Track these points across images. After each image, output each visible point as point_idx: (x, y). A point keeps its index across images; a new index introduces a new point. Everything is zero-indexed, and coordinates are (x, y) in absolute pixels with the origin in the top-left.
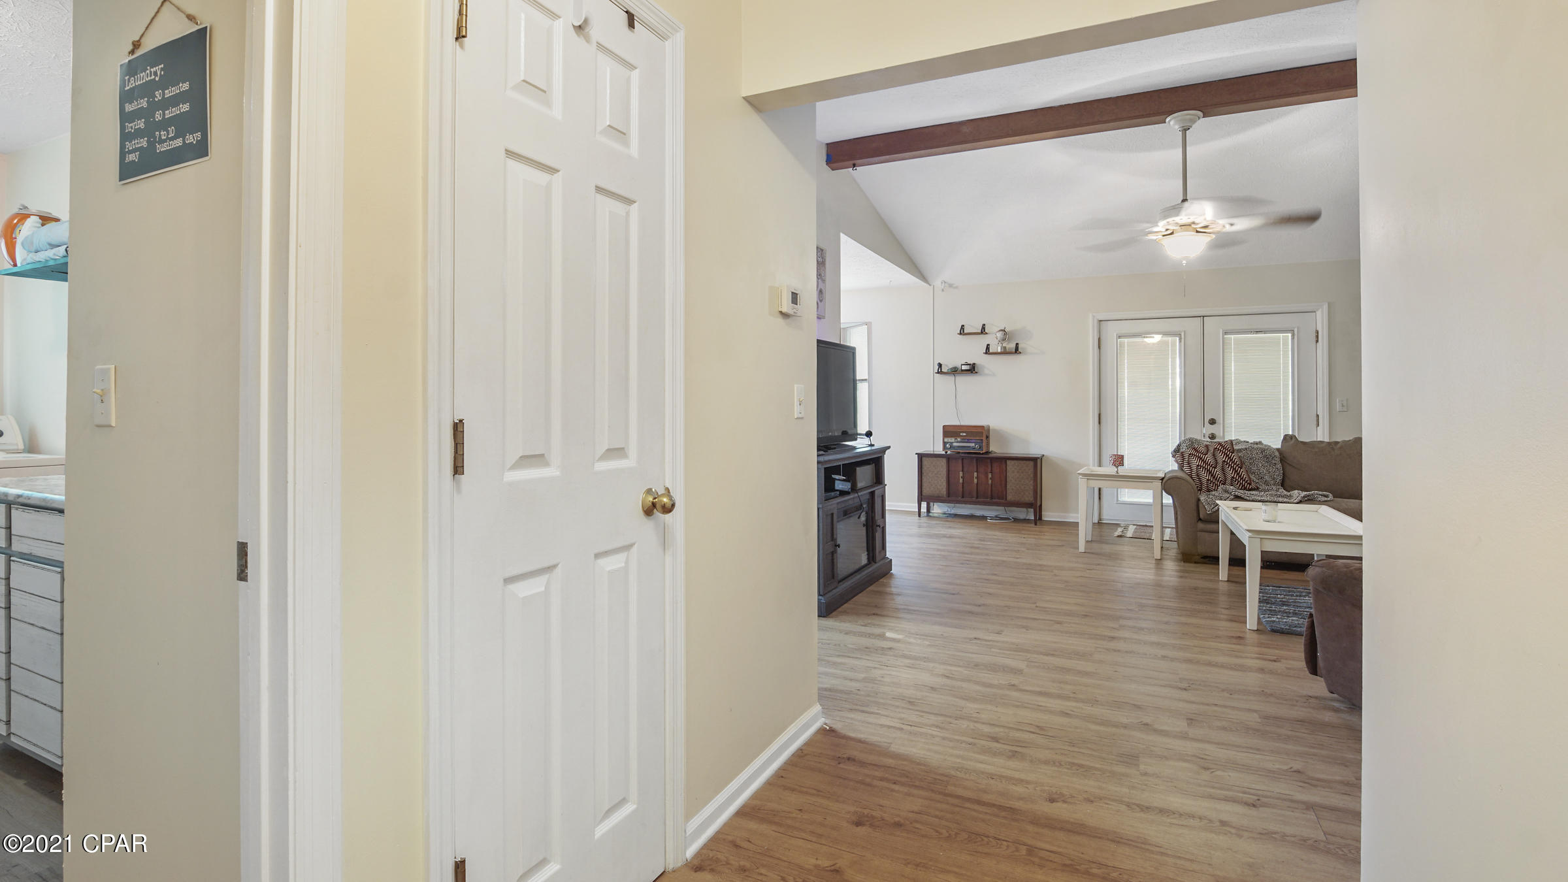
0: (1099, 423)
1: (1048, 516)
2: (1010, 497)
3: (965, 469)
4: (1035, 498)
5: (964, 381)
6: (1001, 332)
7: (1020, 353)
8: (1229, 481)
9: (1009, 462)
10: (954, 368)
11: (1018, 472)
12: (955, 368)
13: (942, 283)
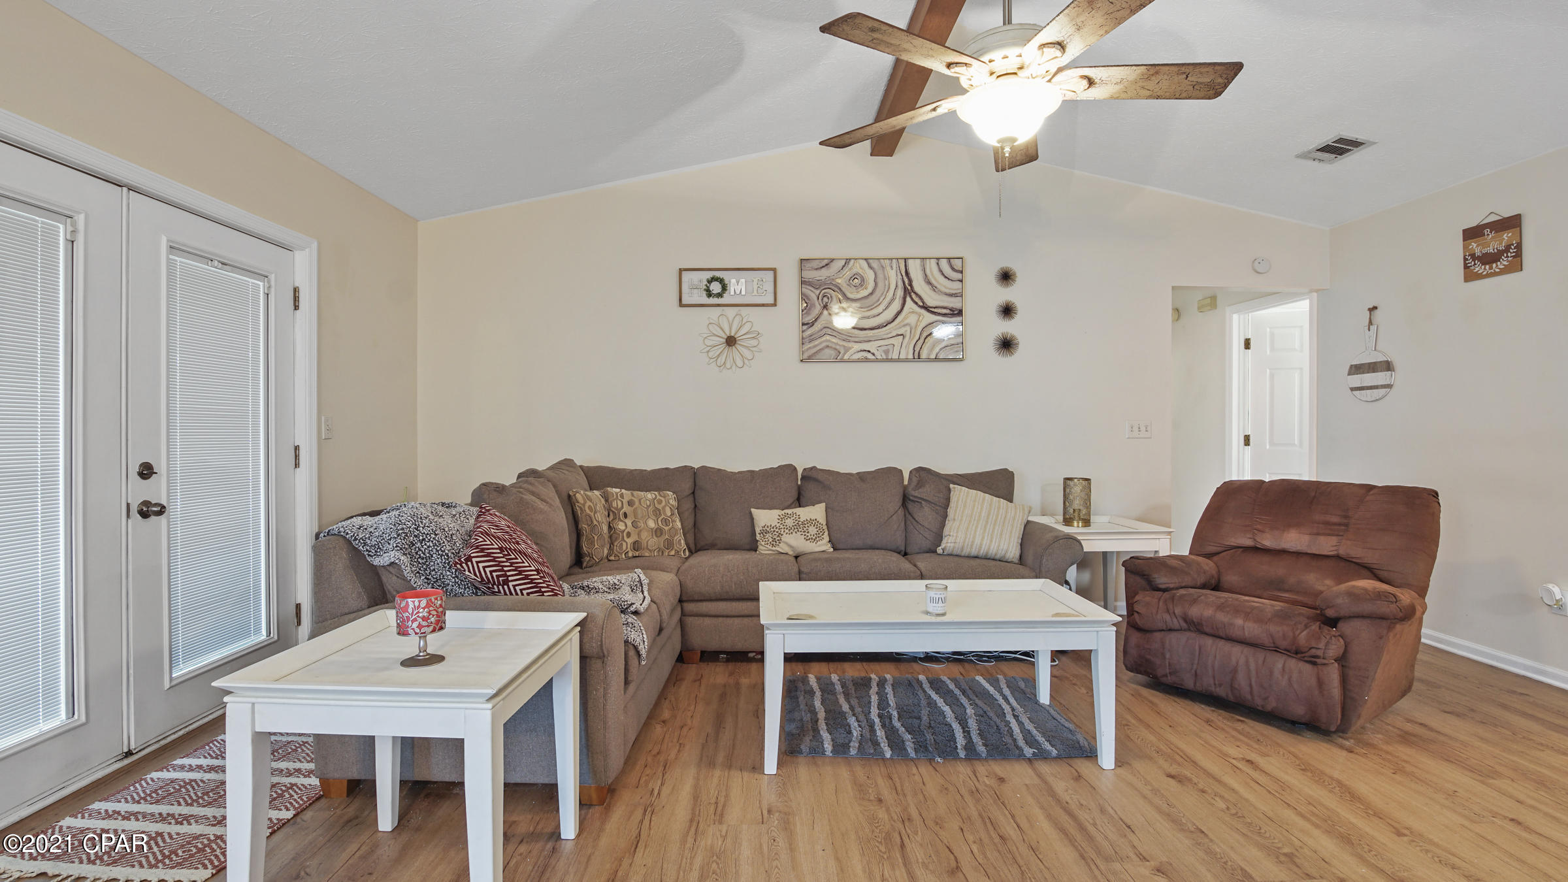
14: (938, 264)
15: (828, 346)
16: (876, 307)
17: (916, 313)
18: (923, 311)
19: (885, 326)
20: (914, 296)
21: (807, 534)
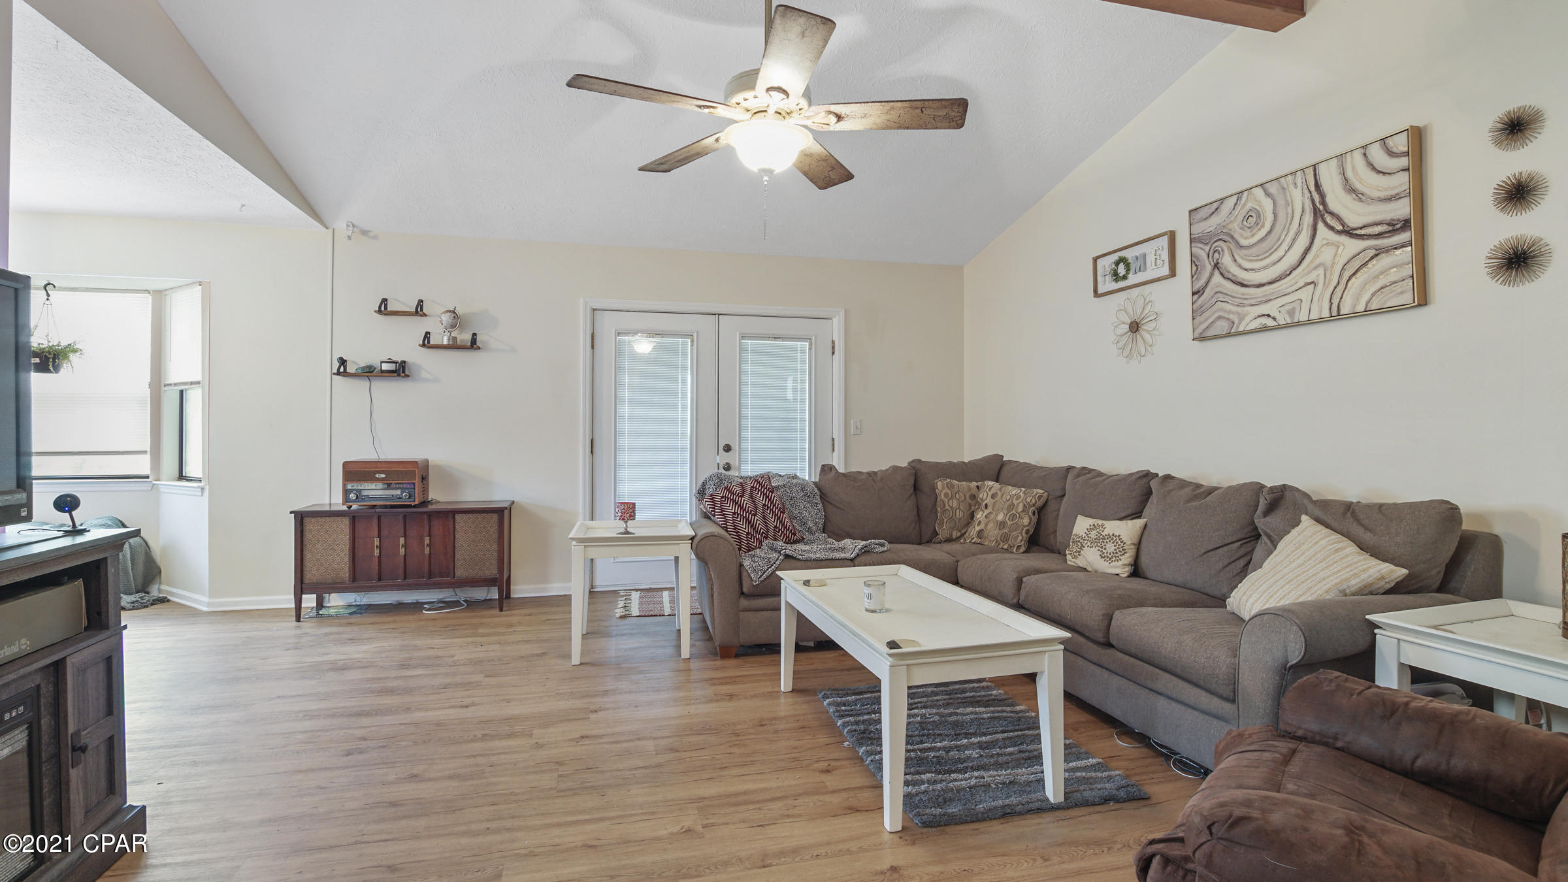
0: (592, 452)
1: (521, 589)
2: (460, 572)
3: (385, 532)
4: (501, 570)
5: (385, 390)
6: (449, 314)
7: (479, 348)
8: (771, 533)
9: (458, 517)
10: (367, 367)
11: (473, 532)
12: (370, 367)
13: (348, 226)
14: (1365, 154)
15: (1220, 317)
16: (1275, 250)
17: (1333, 244)
18: (1344, 239)
19: (1288, 275)
20: (1328, 218)
21: (1104, 551)
